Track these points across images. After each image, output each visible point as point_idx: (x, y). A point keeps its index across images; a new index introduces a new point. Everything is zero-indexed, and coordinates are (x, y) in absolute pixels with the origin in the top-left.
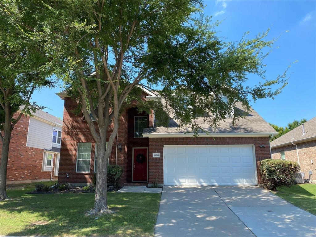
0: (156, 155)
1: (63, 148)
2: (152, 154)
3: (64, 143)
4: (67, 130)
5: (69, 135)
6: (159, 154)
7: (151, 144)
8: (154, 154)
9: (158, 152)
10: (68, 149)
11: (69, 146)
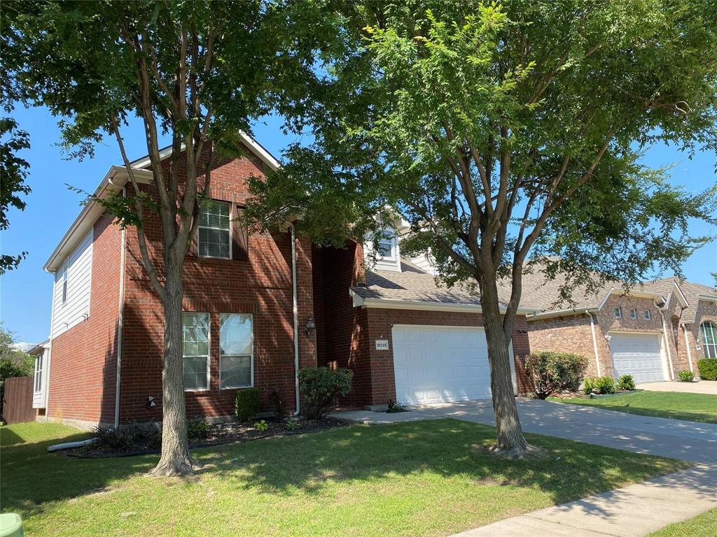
0: (381, 345)
1: (131, 326)
2: (375, 342)
3: (134, 312)
4: (140, 277)
5: (149, 289)
6: (386, 342)
7: (371, 322)
8: (377, 342)
9: (384, 339)
10: (146, 329)
11: (149, 320)
